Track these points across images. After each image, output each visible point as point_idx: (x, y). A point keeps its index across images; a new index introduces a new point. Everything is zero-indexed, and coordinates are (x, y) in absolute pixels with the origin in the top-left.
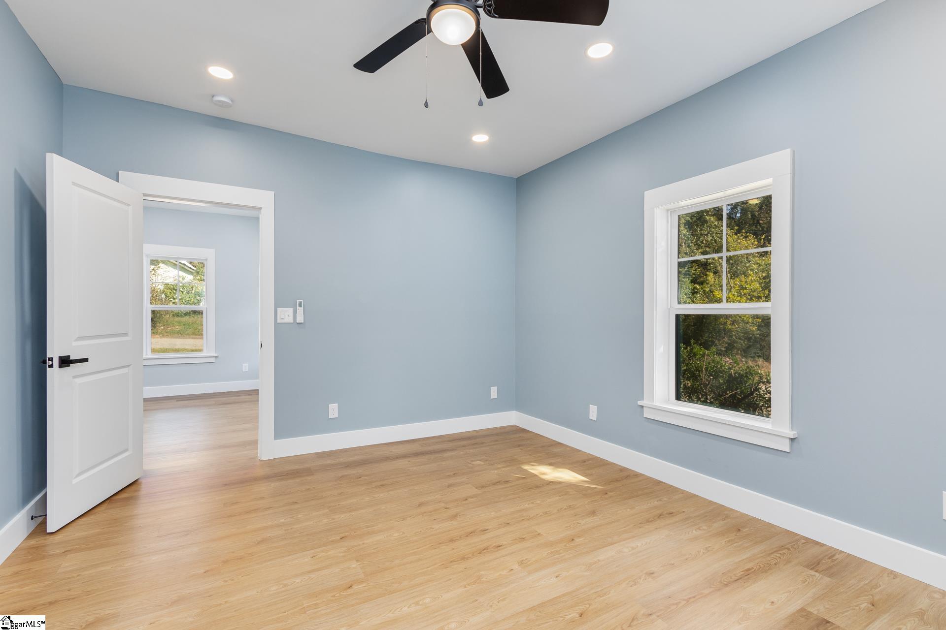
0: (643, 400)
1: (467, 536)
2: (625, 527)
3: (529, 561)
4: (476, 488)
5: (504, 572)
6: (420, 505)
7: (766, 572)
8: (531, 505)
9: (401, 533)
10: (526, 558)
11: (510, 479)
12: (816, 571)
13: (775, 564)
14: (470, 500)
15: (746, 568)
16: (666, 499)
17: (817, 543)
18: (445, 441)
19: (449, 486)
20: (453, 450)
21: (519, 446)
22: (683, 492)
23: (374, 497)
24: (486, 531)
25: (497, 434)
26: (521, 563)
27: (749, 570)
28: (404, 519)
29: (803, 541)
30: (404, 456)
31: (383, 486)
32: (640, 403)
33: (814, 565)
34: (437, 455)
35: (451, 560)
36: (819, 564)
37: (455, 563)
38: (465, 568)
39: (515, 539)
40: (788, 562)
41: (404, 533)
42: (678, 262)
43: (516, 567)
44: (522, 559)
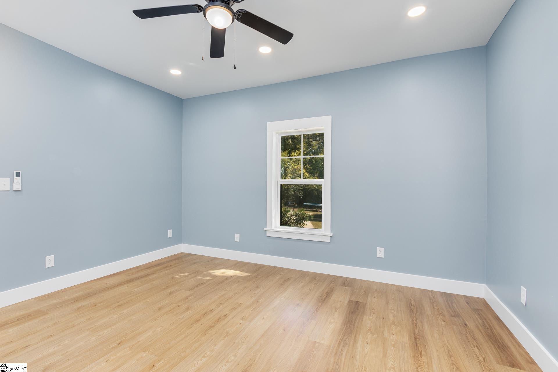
0: (266, 228)
1: (204, 316)
2: (275, 290)
3: (245, 317)
4: (188, 291)
5: (238, 326)
6: (160, 309)
7: (332, 291)
8: (225, 292)
9: (161, 327)
10: (243, 316)
11: (204, 282)
12: (345, 286)
13: (333, 288)
14: (190, 298)
15: (326, 292)
16: (282, 274)
17: (340, 277)
18: (143, 269)
19: (170, 294)
20: (153, 274)
21: (195, 263)
22: (287, 269)
23: (121, 314)
24: (212, 311)
25: (176, 259)
26: (242, 319)
27: (327, 292)
28: (155, 320)
29: (336, 277)
30: (121, 284)
31: (120, 305)
32: (265, 229)
33: (343, 285)
34: (145, 279)
35: (205, 330)
36: (345, 284)
37: (208, 331)
38: (216, 331)
39: (231, 309)
40: (336, 286)
41: (163, 327)
42: (281, 159)
43: (241, 321)
44: (242, 317)
